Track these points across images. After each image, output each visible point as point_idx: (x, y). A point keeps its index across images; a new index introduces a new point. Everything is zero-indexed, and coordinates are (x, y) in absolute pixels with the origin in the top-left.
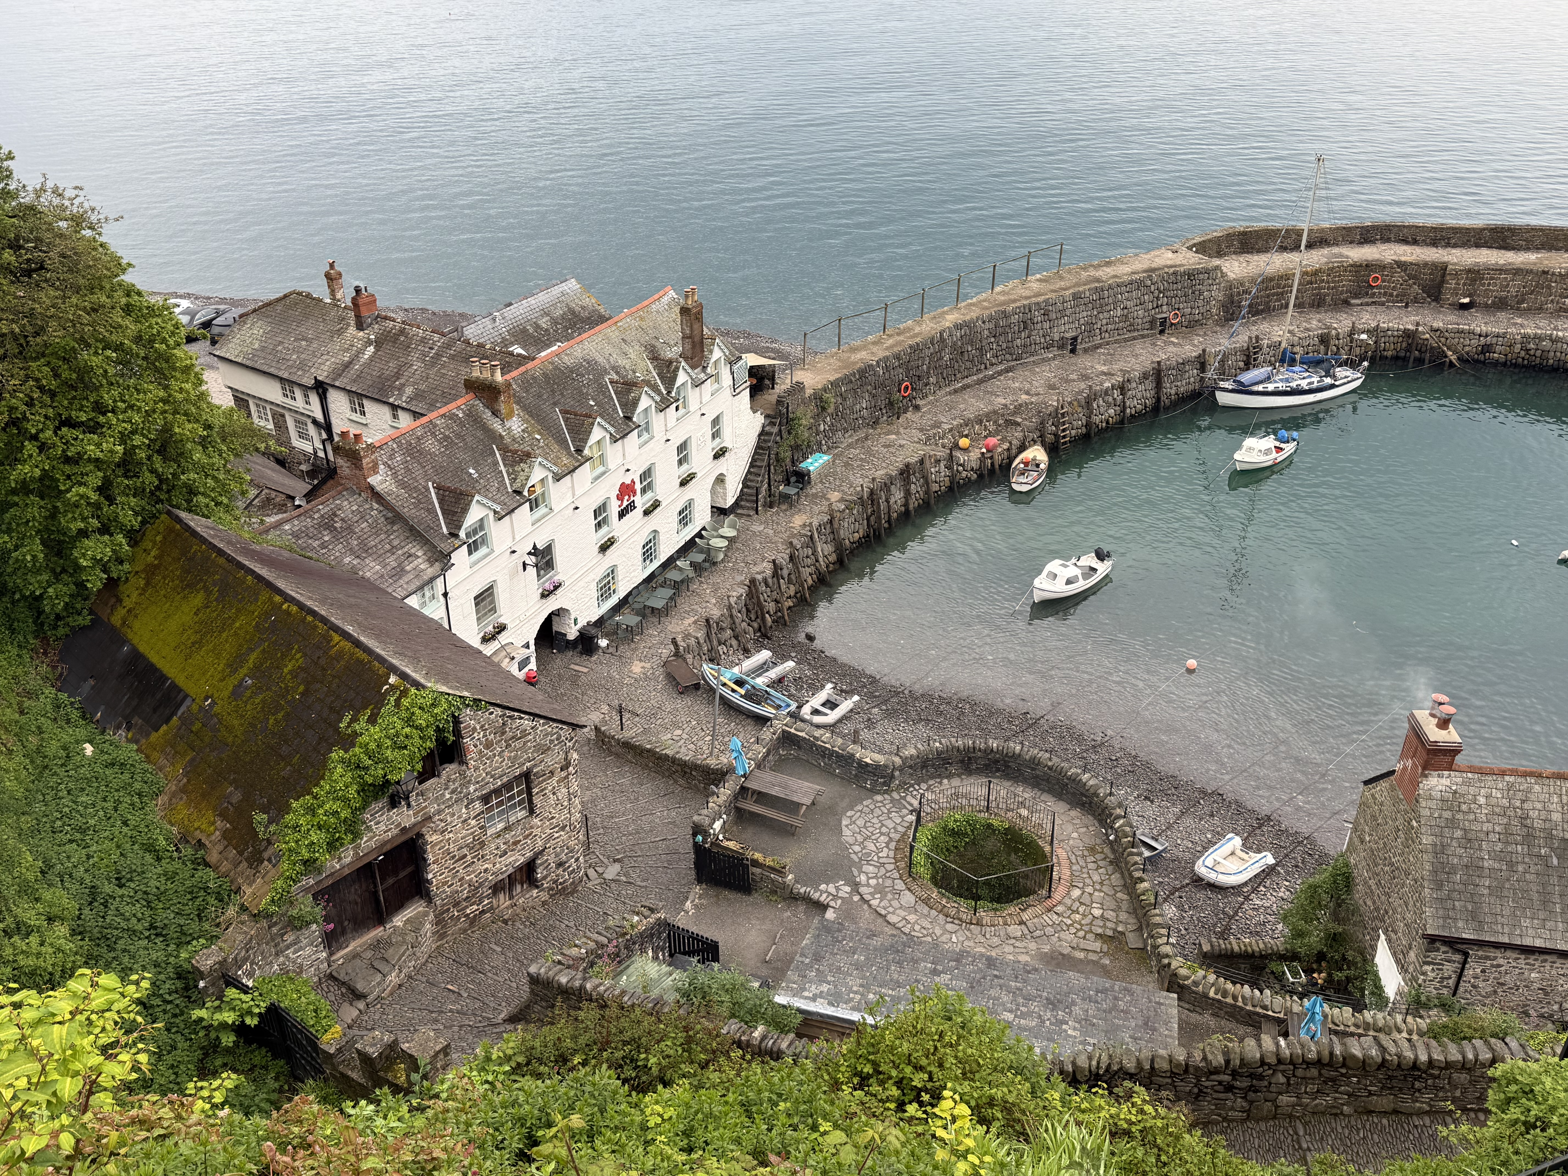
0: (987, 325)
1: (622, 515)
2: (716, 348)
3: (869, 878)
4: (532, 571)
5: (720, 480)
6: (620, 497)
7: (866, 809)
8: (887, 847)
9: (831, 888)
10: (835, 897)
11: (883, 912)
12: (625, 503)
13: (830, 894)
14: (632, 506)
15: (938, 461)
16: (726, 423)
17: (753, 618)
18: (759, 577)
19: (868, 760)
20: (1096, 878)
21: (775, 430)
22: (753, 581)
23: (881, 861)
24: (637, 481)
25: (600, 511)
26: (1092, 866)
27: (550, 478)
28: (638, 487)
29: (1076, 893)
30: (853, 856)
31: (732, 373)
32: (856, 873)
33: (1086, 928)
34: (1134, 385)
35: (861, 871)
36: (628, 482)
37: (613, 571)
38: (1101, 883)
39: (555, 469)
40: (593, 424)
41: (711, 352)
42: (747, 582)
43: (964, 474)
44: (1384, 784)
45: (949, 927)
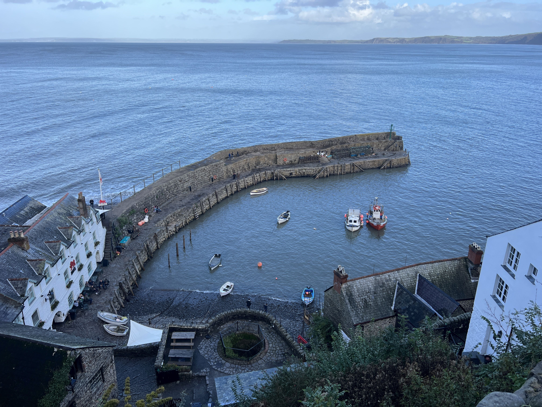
0: (165, 188)
1: (72, 273)
2: (91, 210)
3: (214, 363)
4: (48, 301)
5: (98, 253)
6: (71, 267)
7: (204, 343)
8: (215, 352)
9: (205, 370)
10: (207, 372)
11: (223, 371)
12: (73, 268)
13: (205, 372)
14: (75, 269)
15: (163, 231)
16: (96, 233)
17: (122, 296)
18: (122, 282)
19: (200, 328)
20: (274, 339)
21: (111, 232)
22: (120, 283)
23: (215, 356)
24: (75, 260)
25: (65, 273)
26: (271, 336)
27: (50, 266)
28: (75, 262)
29: (271, 345)
30: (206, 358)
31: (96, 217)
32: (209, 363)
33: (277, 354)
34: (211, 198)
35: (210, 362)
36: (73, 261)
37: (72, 293)
38: (276, 340)
39: (51, 263)
40: (60, 244)
41: (90, 211)
42: (118, 284)
43: (172, 233)
44: (331, 290)
45: (242, 368)
